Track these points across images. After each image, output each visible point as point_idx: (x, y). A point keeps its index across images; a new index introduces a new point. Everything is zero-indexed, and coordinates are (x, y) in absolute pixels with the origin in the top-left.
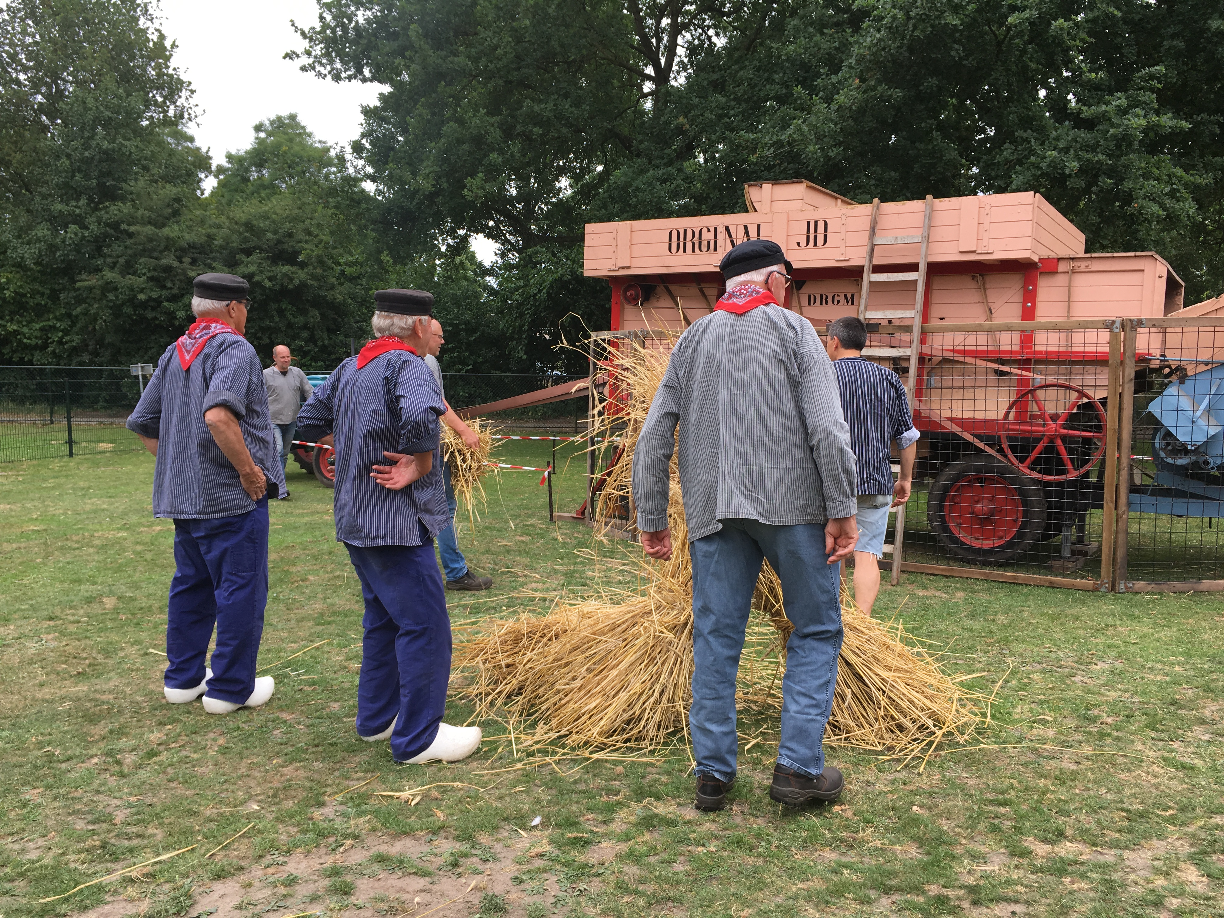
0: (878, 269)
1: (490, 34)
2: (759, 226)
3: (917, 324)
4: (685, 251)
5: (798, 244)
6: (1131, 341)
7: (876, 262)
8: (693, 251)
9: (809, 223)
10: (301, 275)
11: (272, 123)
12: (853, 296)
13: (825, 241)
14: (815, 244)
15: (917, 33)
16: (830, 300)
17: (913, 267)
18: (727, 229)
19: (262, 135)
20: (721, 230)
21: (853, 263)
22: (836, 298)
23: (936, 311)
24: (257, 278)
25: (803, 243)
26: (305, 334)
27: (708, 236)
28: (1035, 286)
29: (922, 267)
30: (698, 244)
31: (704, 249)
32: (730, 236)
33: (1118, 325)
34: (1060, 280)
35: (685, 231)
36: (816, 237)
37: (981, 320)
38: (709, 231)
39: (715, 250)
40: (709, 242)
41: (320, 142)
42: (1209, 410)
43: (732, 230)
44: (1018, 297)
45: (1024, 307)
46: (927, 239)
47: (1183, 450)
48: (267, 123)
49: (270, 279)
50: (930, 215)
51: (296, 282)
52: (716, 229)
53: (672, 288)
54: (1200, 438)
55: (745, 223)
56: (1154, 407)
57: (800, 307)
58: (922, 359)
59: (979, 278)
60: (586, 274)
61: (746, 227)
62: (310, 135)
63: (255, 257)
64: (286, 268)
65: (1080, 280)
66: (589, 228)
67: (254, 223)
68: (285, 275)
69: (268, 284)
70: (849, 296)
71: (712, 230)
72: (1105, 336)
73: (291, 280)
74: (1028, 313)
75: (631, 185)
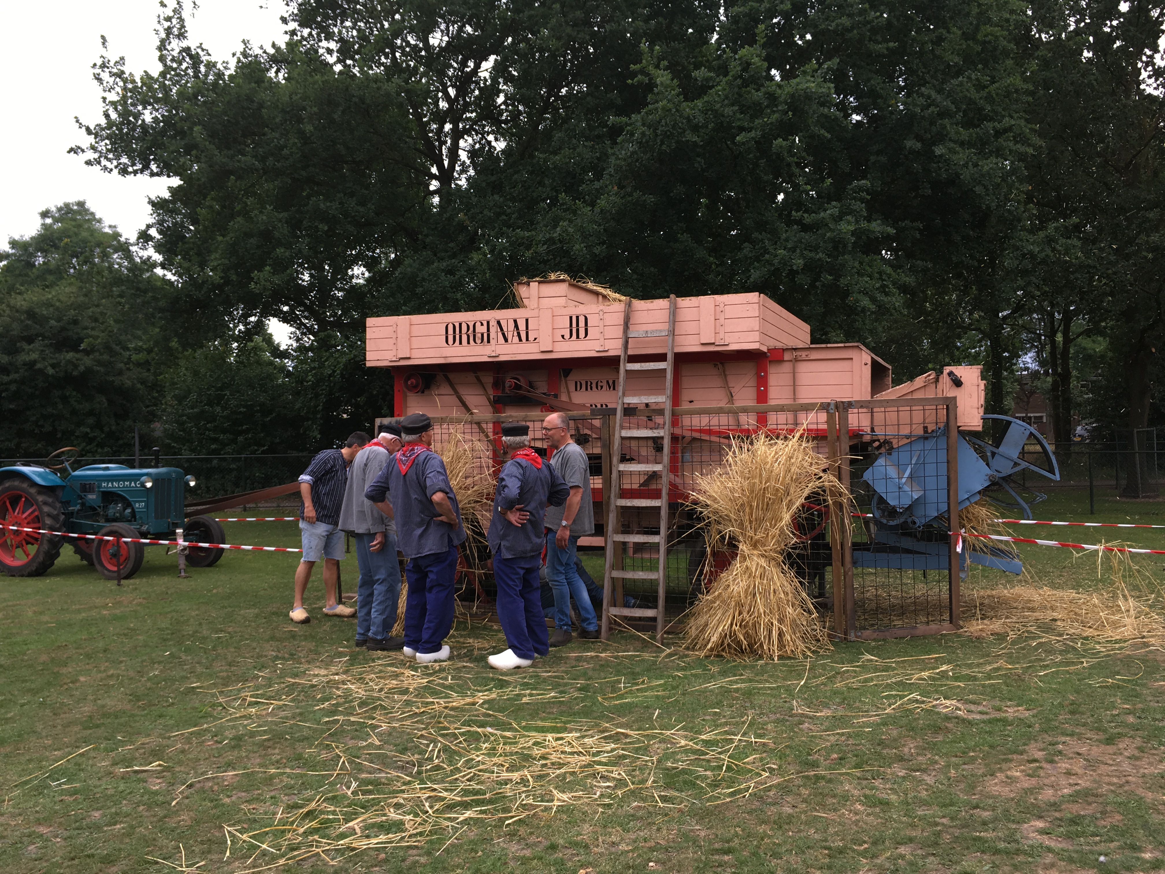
0: (634, 359)
1: (277, 135)
2: (527, 320)
3: (668, 407)
4: (461, 343)
5: (563, 336)
6: (844, 419)
7: (630, 352)
8: (469, 343)
9: (571, 318)
10: (87, 361)
11: (60, 209)
12: (614, 382)
13: (586, 334)
14: (578, 337)
15: (664, 147)
16: (594, 386)
17: (662, 357)
18: (499, 323)
19: (49, 221)
20: (493, 323)
21: (611, 353)
22: (600, 384)
23: (686, 395)
24: (38, 366)
25: (567, 336)
26: (91, 421)
27: (481, 329)
28: (766, 372)
29: (670, 357)
30: (473, 336)
31: (478, 341)
32: (502, 329)
33: (832, 406)
34: (786, 367)
35: (460, 325)
36: (578, 331)
37: (723, 404)
38: (482, 324)
39: (489, 341)
40: (482, 335)
41: (110, 226)
42: (911, 477)
43: (503, 324)
44: (753, 382)
45: (758, 390)
46: (673, 332)
47: (892, 512)
48: (54, 209)
49: (53, 366)
50: (674, 312)
51: (82, 368)
52: (488, 323)
53: (451, 376)
54: (906, 502)
55: (515, 317)
56: (867, 476)
57: (569, 392)
58: (675, 439)
59: (720, 366)
60: (368, 364)
61: (515, 321)
62: (99, 221)
63: (38, 344)
64: (70, 355)
65: (803, 367)
66: (370, 322)
67: (37, 310)
68: (69, 362)
69: (50, 371)
70: (611, 383)
71: (485, 323)
72: (823, 417)
73: (76, 366)
74: (762, 397)
75: (417, 276)
